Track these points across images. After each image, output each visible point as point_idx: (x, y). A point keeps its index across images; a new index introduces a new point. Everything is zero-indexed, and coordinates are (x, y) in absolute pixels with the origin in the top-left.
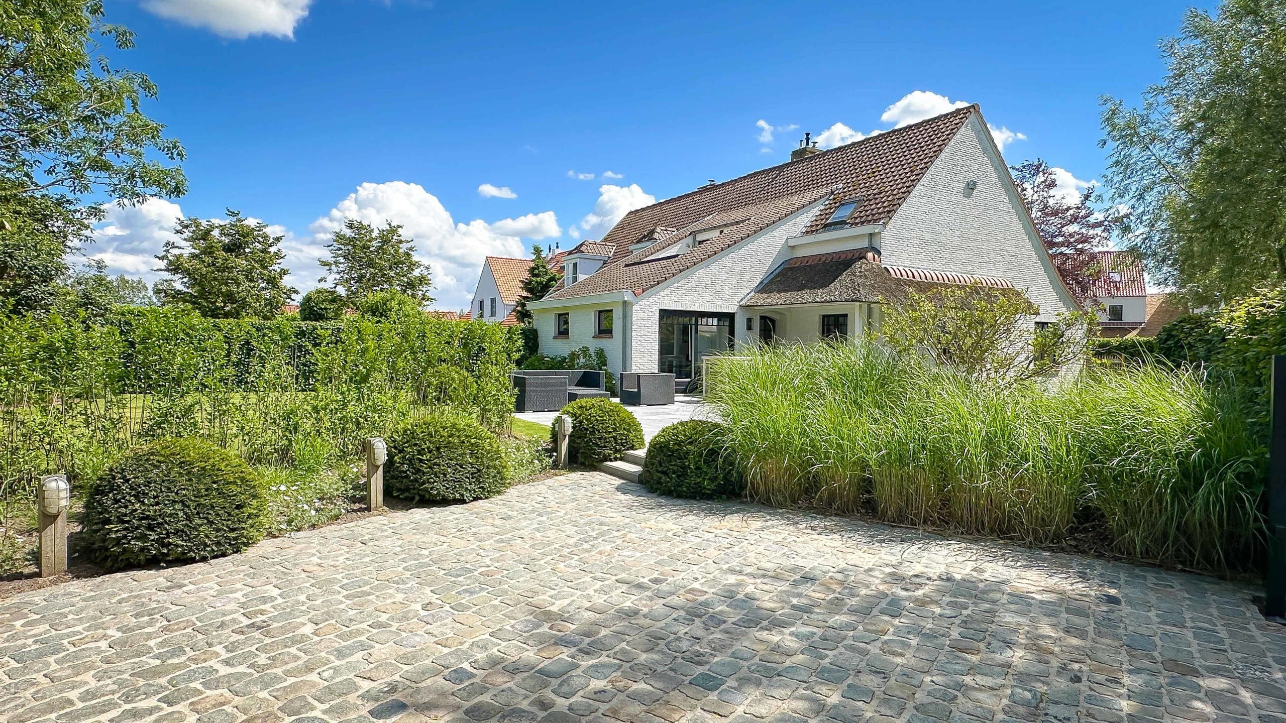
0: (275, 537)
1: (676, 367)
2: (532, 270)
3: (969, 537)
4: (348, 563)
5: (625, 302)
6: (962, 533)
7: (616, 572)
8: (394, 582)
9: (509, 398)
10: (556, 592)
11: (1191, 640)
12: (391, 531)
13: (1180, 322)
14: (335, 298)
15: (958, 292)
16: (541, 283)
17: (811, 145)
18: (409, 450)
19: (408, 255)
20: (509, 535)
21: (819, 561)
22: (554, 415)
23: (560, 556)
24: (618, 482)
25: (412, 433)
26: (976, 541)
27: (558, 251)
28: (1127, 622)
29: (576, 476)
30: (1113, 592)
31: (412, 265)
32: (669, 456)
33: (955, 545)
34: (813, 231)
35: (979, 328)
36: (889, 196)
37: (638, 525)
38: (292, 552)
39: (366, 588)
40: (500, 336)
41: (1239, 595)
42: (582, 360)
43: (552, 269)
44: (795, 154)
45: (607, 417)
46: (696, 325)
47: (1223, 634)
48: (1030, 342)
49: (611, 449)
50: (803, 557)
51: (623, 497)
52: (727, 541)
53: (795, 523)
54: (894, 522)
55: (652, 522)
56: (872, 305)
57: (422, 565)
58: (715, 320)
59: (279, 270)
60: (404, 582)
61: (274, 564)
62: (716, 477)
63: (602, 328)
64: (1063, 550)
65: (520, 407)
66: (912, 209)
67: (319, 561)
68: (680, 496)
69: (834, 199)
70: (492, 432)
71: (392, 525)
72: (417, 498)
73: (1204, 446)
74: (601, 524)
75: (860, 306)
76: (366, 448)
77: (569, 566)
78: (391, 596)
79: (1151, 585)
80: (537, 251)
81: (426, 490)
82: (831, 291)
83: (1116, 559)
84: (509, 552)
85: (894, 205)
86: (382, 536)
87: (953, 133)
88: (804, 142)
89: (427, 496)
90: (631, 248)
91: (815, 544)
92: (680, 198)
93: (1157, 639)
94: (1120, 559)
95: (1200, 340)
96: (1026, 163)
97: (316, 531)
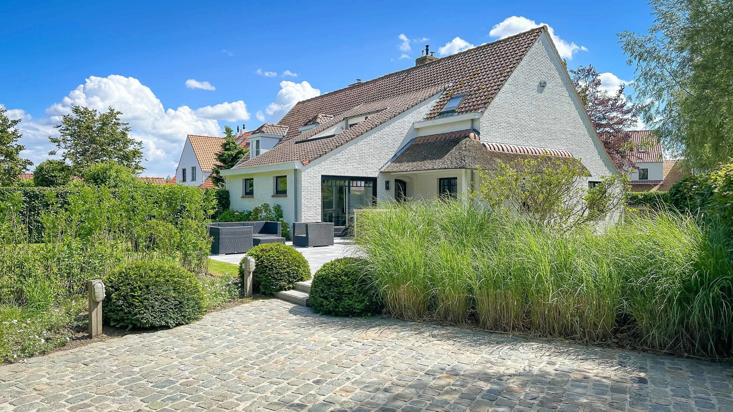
0: (11, 363)
1: (335, 218)
2: (224, 146)
3: (545, 339)
4: (72, 381)
5: (296, 170)
6: (540, 336)
7: (288, 377)
8: (110, 395)
9: (206, 245)
10: (241, 396)
11: (694, 406)
12: (108, 354)
13: (684, 181)
14: (64, 168)
15: (533, 162)
16: (232, 155)
17: (430, 54)
18: (123, 288)
19: (124, 133)
20: (204, 353)
21: (439, 360)
22: (242, 256)
23: (245, 367)
24: (290, 306)
25: (126, 275)
26: (549, 342)
27: (244, 131)
28: (652, 396)
29: (259, 303)
30: (642, 375)
31: (127, 142)
32: (329, 285)
33: (535, 345)
34: (431, 118)
35: (548, 187)
36: (485, 92)
37: (305, 339)
38: (25, 375)
39: (87, 401)
40: (199, 197)
41: (725, 373)
42: (264, 214)
43: (240, 145)
44: (418, 61)
45: (282, 257)
46: (349, 186)
47: (714, 401)
48: (583, 197)
49: (285, 281)
50: (426, 358)
51: (294, 317)
52: (372, 348)
53: (421, 333)
54: (492, 329)
55: (316, 336)
56: (474, 171)
57: (134, 380)
58: (363, 183)
59: (16, 146)
60: (119, 395)
61: (10, 385)
62: (364, 300)
63: (280, 189)
64: (609, 346)
65: (215, 250)
66: (501, 102)
67: (48, 381)
68: (337, 315)
69: (447, 94)
70: (191, 272)
71: (109, 349)
72: (130, 326)
73: (700, 268)
74: (277, 339)
75: (466, 172)
76: (88, 287)
77: (252, 374)
78: (108, 406)
79: (668, 369)
80: (228, 131)
81: (137, 320)
82: (445, 161)
83: (644, 351)
84: (204, 366)
85: (489, 99)
86: (101, 358)
87: (529, 46)
88: (425, 52)
89: (138, 325)
90: (300, 129)
91: (436, 347)
92: (335, 93)
93: (671, 407)
94: (647, 351)
95: (697, 194)
96: (580, 68)
97: (46, 357)
